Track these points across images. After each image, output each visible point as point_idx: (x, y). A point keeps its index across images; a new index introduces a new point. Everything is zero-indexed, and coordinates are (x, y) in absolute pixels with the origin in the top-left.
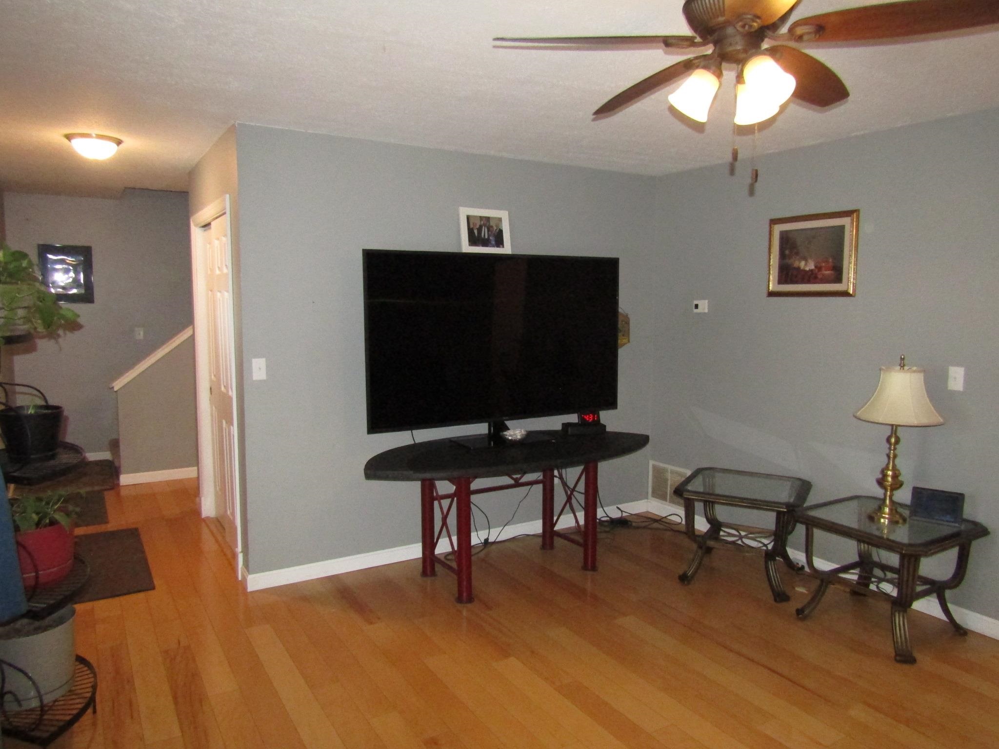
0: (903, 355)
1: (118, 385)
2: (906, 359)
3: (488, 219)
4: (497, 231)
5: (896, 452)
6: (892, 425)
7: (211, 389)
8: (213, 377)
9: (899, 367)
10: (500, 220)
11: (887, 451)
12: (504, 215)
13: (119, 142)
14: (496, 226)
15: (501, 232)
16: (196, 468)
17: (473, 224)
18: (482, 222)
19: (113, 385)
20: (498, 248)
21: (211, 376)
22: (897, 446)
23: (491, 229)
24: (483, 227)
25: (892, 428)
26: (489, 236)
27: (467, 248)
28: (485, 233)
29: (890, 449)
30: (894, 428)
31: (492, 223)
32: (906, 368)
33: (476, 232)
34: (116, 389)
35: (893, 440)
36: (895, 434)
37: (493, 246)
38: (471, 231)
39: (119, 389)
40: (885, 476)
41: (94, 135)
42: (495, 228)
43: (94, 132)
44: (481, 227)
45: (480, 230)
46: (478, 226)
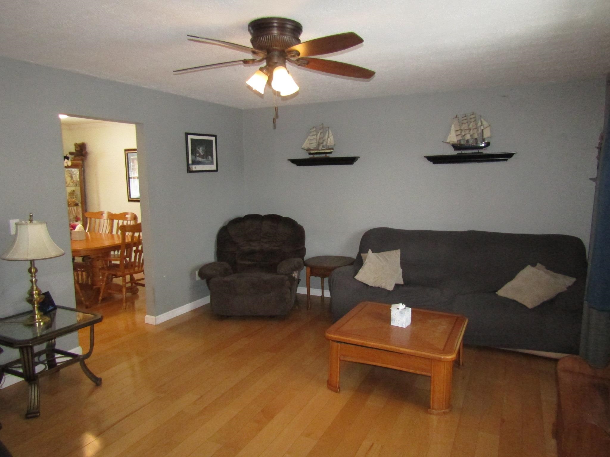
0: (30, 214)
2: (33, 216)
5: (37, 278)
6: (31, 261)
9: (29, 221)
11: (30, 278)
22: (36, 274)
25: (31, 263)
29: (32, 276)
30: (32, 262)
32: (34, 222)
35: (33, 270)
36: (34, 266)
40: (31, 295)
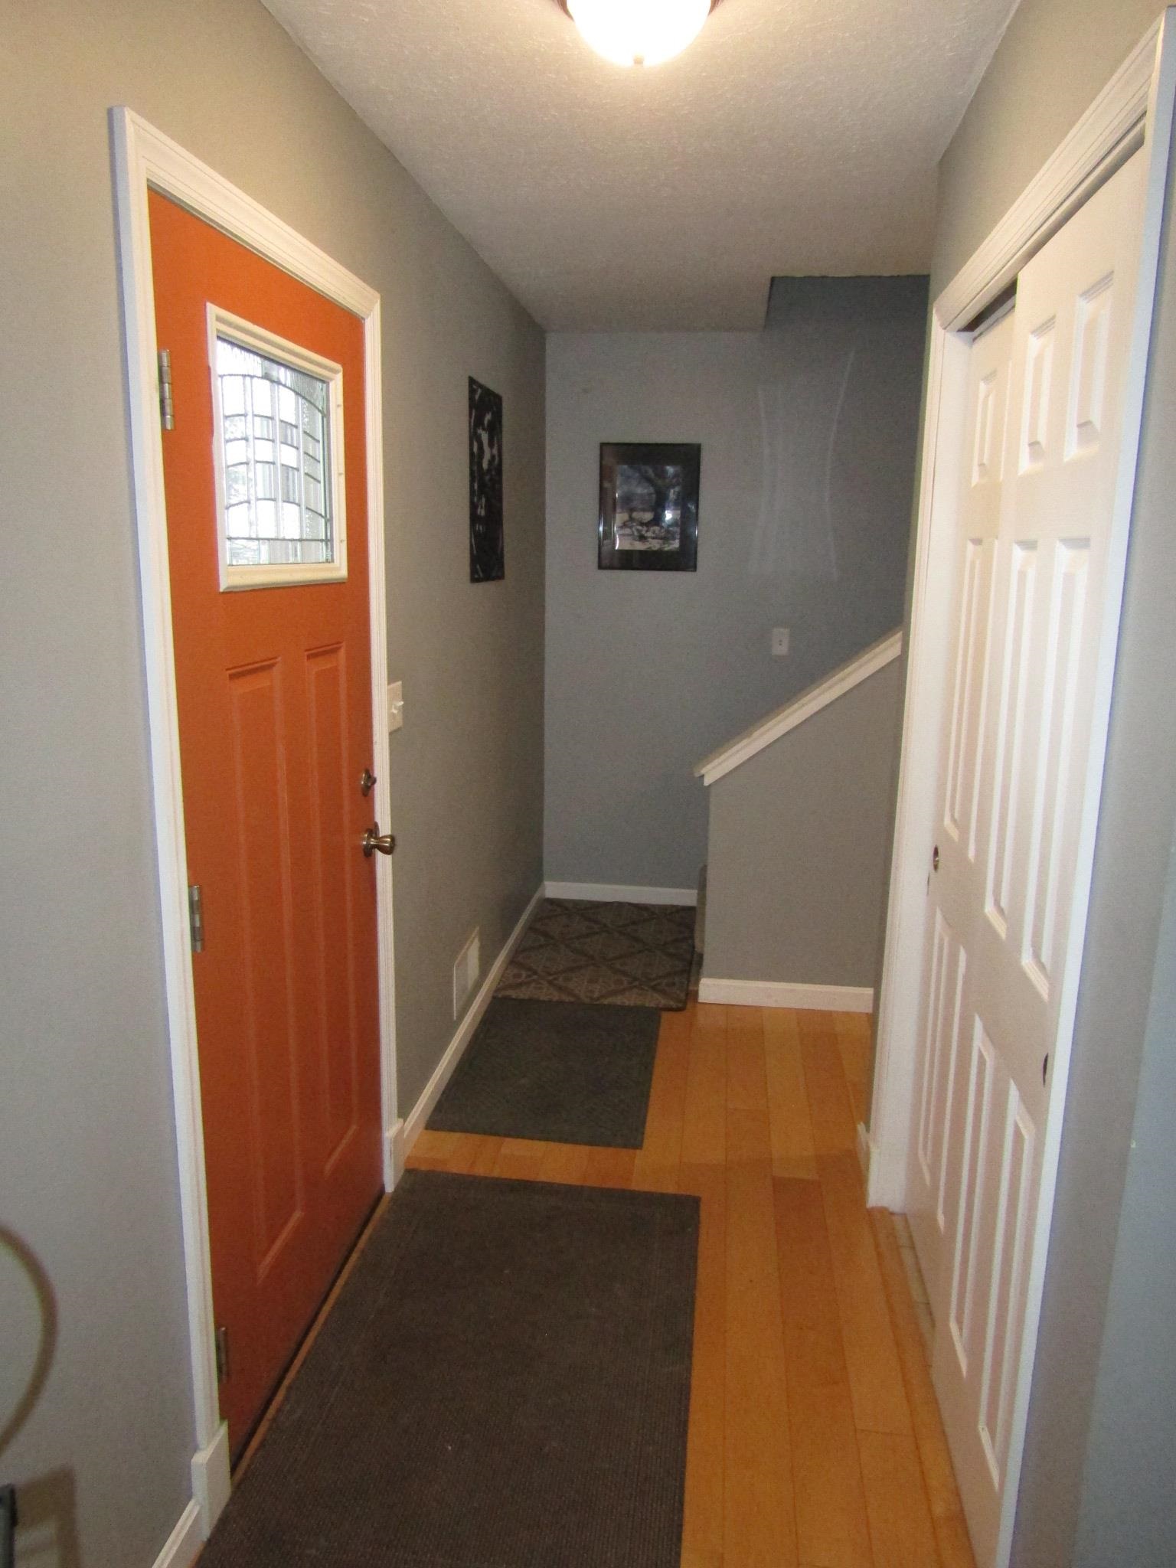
1: (712, 772)
7: (936, 852)
8: (947, 821)
16: (870, 991)
19: (703, 771)
21: (940, 817)
34: (707, 782)
39: (716, 782)
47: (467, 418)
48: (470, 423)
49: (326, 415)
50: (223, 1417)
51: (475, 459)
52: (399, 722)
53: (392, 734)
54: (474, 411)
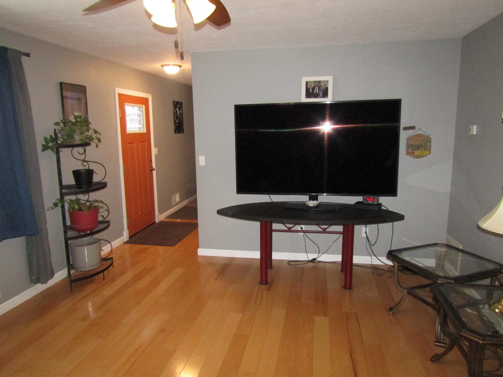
3: (319, 82)
4: (325, 88)
10: (327, 82)
12: (329, 79)
13: (180, 66)
14: (324, 85)
15: (327, 89)
17: (310, 85)
18: (315, 84)
20: (324, 99)
23: (321, 88)
24: (316, 87)
26: (319, 92)
27: (304, 99)
28: (316, 90)
31: (322, 84)
33: (311, 90)
37: (321, 97)
38: (307, 90)
41: (171, 65)
42: (323, 87)
43: (171, 63)
44: (314, 87)
45: (313, 89)
46: (312, 87)
47: (173, 107)
48: (173, 108)
49: (143, 112)
50: (128, 229)
51: (175, 113)
52: (157, 153)
53: (155, 155)
54: (174, 106)
